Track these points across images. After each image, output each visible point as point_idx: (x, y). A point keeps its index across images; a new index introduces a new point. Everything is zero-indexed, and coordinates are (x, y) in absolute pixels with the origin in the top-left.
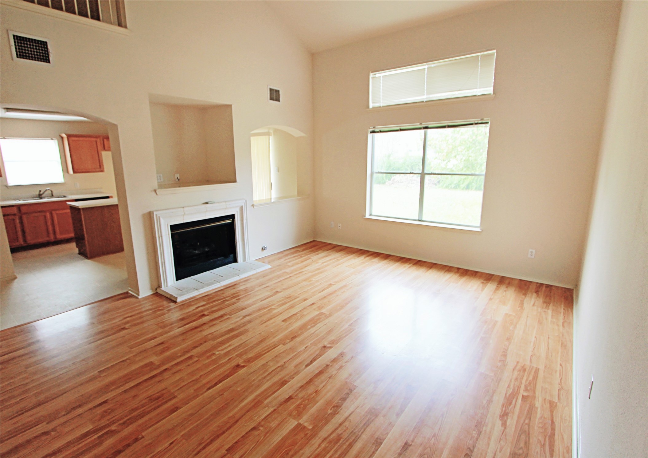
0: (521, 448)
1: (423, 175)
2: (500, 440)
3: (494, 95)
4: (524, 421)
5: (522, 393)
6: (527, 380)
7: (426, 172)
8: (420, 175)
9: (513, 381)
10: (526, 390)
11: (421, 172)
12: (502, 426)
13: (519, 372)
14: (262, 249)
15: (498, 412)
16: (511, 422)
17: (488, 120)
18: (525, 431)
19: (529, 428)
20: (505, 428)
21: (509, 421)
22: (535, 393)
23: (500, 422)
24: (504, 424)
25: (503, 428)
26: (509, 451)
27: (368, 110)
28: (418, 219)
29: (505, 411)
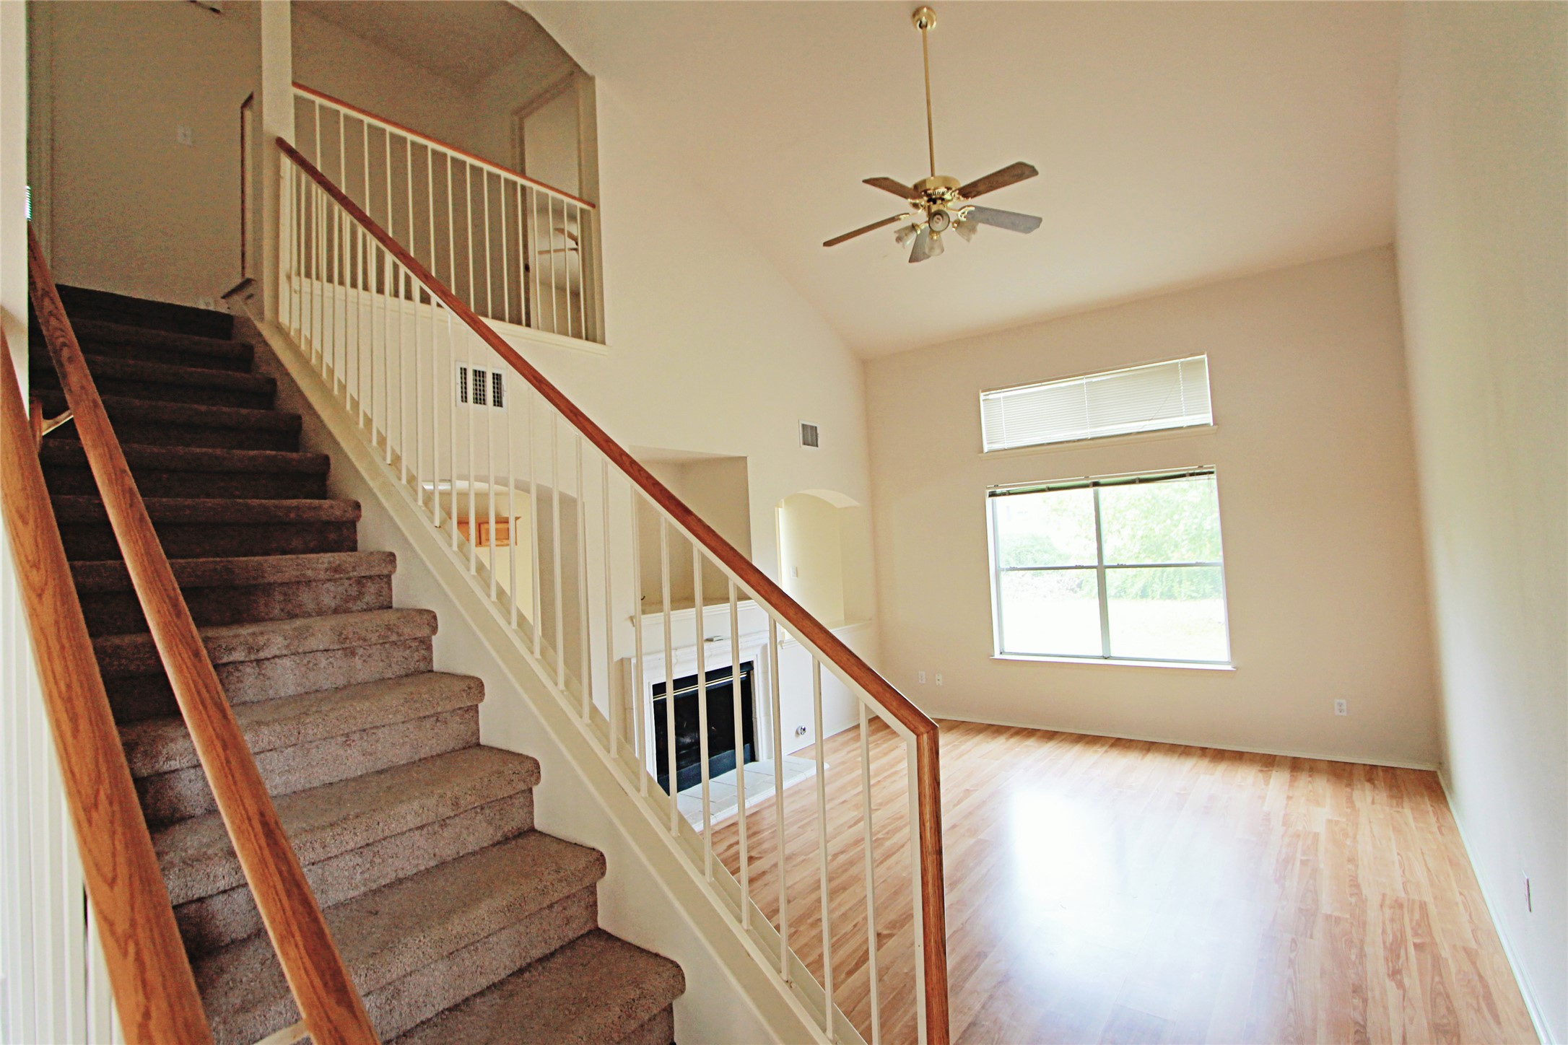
0: (1443, 1017)
1: (1101, 569)
2: (1404, 1008)
3: (1216, 427)
4: (1433, 980)
5: (1411, 939)
6: (1411, 920)
7: (1106, 563)
8: (1095, 570)
9: (1387, 922)
10: (1416, 934)
11: (1095, 563)
12: (1398, 988)
13: (1392, 910)
14: (797, 733)
15: (1382, 969)
16: (1412, 981)
17: (1212, 467)
18: (1440, 994)
19: (1444, 987)
20: (1405, 991)
21: (1406, 981)
22: (1433, 938)
23: (1393, 984)
24: (1400, 985)
25: (1401, 992)
26: (1425, 1022)
27: (980, 455)
28: (1101, 655)
29: (1394, 967)
